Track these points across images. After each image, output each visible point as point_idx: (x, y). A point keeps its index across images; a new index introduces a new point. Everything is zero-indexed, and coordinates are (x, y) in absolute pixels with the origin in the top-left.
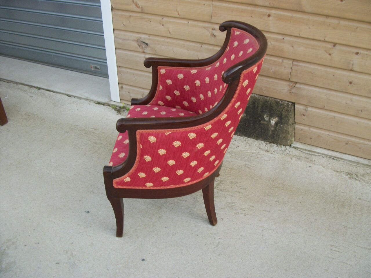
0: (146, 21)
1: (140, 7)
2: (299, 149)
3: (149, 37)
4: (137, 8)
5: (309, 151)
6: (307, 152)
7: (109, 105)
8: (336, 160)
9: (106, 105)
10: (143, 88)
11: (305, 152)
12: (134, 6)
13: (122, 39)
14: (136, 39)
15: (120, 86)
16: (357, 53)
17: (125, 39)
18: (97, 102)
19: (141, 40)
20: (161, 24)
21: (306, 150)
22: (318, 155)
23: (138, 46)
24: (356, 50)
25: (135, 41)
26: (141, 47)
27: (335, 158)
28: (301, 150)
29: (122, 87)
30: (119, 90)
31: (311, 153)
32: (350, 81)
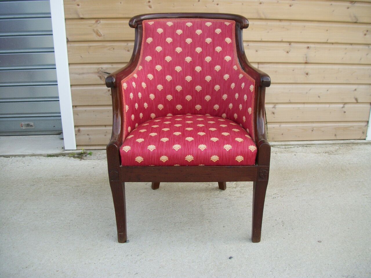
0: (109, 49)
1: (101, 35)
2: (276, 147)
3: (112, 66)
4: (98, 37)
5: (285, 145)
6: (283, 147)
7: (64, 155)
8: (309, 147)
9: (60, 156)
10: (105, 126)
11: (282, 147)
12: (95, 34)
13: (80, 74)
14: (96, 71)
15: (77, 129)
16: (308, 48)
17: (83, 73)
18: (47, 155)
19: (103, 71)
20: (126, 50)
21: (282, 145)
22: (293, 146)
23: (99, 78)
24: (306, 45)
25: (95, 73)
26: (102, 79)
27: (307, 146)
28: (278, 147)
29: (79, 131)
30: (76, 135)
31: (287, 147)
32: (306, 72)
